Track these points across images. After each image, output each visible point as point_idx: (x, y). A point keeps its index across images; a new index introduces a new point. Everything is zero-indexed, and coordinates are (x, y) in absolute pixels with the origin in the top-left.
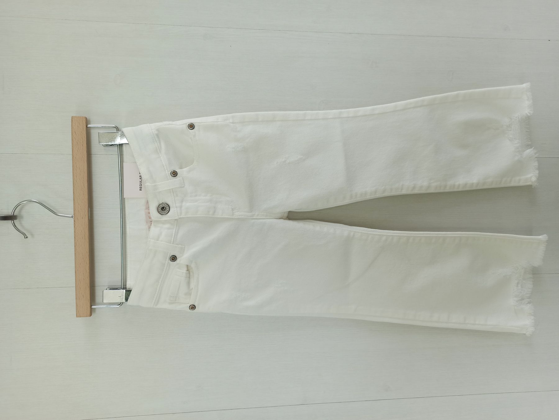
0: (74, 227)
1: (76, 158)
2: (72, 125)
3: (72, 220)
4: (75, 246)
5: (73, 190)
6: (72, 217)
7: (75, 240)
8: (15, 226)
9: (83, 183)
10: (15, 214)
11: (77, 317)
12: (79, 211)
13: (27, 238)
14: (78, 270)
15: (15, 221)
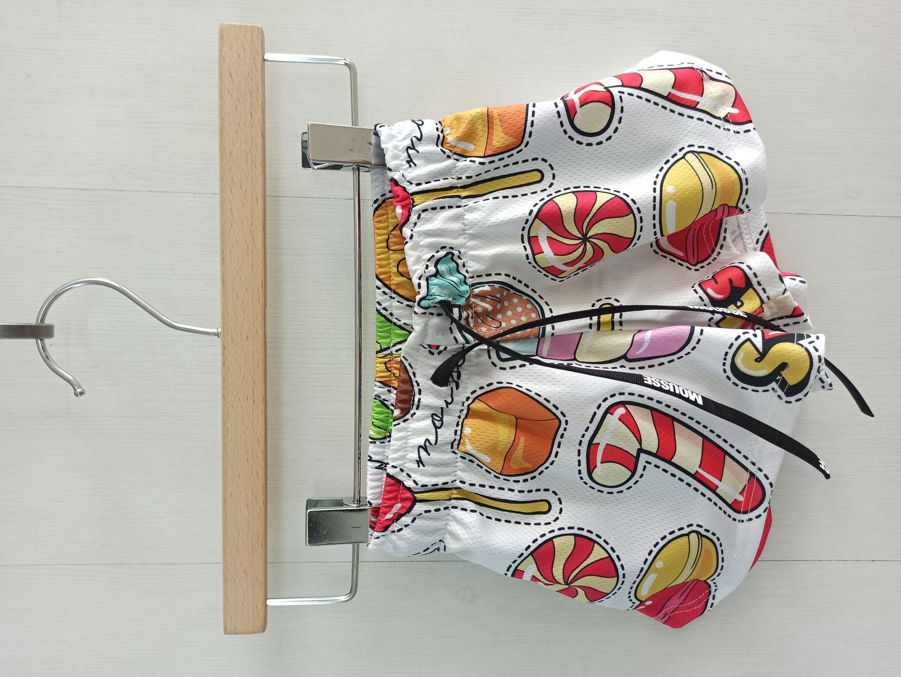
11: (226, 632)
12: (237, 318)
13: (82, 393)
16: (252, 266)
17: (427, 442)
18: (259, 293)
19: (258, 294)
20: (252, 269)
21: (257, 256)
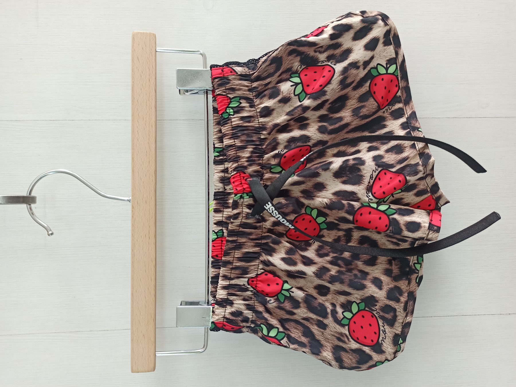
0: (133, 217)
1: (138, 101)
2: (133, 46)
3: (129, 205)
4: (132, 250)
5: (133, 155)
6: (129, 201)
7: (133, 240)
8: (32, 214)
9: (148, 143)
10: (33, 194)
11: (133, 371)
12: (140, 191)
13: (52, 234)
14: (136, 291)
15: (33, 206)
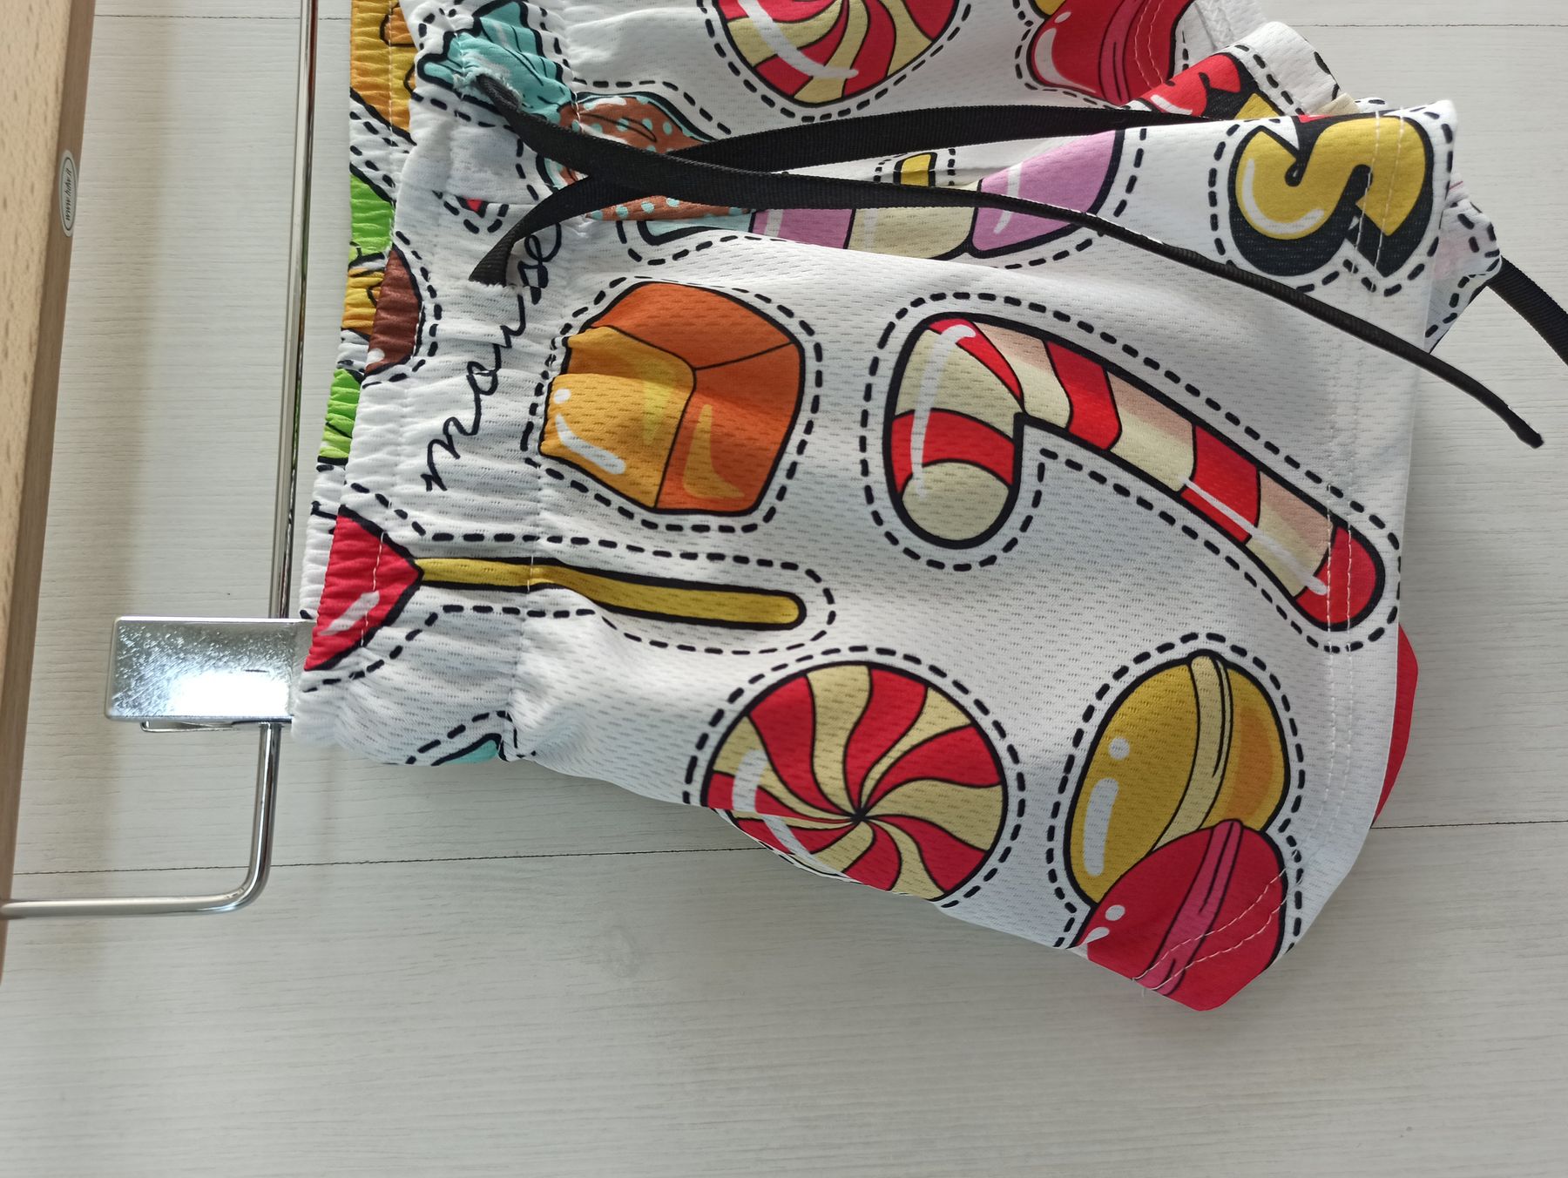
16: (37, 46)
17: (451, 423)
18: (47, 104)
19: (44, 107)
20: (35, 54)
21: (52, 26)
